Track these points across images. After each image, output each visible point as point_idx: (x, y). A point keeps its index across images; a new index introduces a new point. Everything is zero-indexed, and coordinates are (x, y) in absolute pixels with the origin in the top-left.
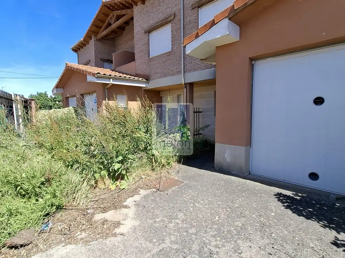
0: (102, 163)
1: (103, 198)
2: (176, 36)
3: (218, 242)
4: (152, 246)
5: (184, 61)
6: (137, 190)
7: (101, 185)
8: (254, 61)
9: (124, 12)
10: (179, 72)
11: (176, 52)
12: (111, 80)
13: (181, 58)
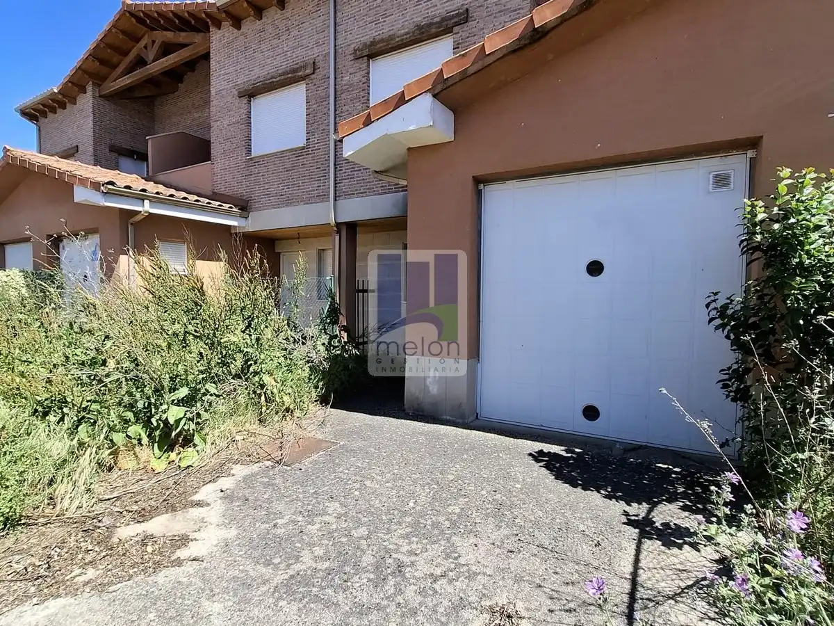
0: (131, 407)
1: (135, 491)
2: (316, 113)
3: (414, 546)
4: (271, 571)
5: (335, 171)
6: (226, 468)
7: (126, 462)
8: (482, 185)
9: (183, 37)
10: (323, 197)
11: (316, 150)
12: (147, 202)
13: (329, 163)
